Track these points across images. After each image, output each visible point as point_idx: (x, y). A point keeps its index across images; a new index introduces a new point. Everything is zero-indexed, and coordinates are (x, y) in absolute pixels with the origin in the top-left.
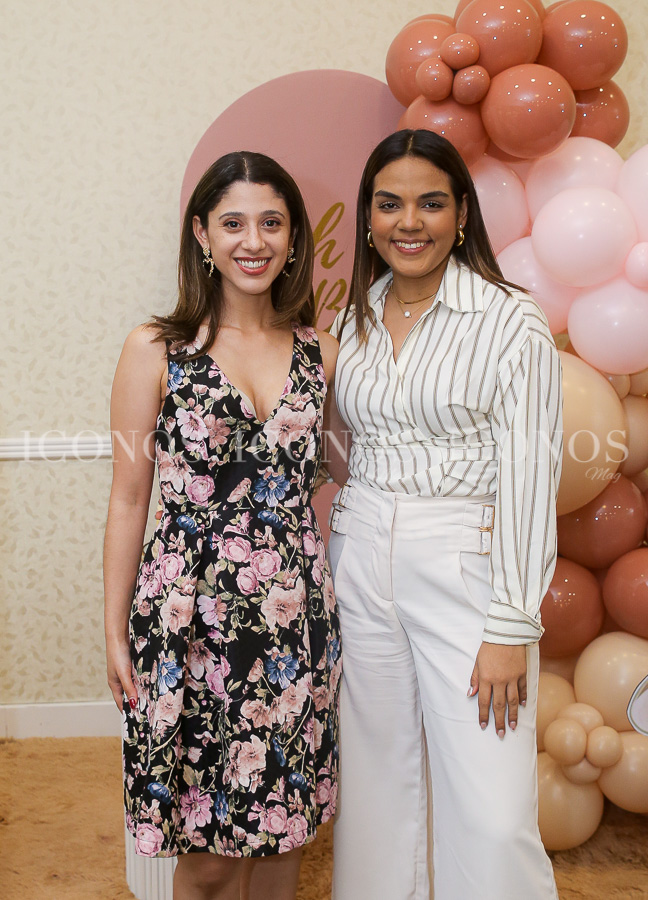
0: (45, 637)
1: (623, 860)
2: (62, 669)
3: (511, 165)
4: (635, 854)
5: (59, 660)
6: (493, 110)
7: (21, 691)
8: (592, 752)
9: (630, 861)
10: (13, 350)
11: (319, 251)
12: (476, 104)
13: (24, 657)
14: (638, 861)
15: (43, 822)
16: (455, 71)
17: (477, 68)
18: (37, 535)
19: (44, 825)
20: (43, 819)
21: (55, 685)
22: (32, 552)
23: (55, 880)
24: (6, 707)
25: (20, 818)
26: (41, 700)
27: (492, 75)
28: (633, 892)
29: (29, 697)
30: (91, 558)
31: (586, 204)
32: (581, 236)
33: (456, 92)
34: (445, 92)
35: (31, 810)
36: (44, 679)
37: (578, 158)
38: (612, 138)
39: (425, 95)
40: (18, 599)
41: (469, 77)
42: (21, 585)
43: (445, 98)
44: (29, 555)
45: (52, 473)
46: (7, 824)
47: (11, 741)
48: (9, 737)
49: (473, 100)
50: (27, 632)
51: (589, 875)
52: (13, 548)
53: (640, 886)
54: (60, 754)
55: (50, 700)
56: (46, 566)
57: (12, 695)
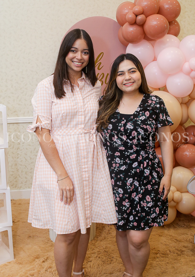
0: (22, 172)
1: (182, 226)
2: (27, 180)
3: (150, 42)
4: (185, 225)
5: (26, 178)
6: (146, 27)
7: (16, 187)
8: (175, 199)
9: (184, 227)
10: (12, 93)
11: (97, 65)
12: (142, 25)
13: (16, 177)
14: (186, 227)
16: (137, 16)
17: (142, 15)
19: (25, 223)
20: (25, 221)
21: (25, 185)
23: (30, 238)
24: (12, 191)
25: (19, 221)
26: (21, 189)
27: (146, 17)
28: (186, 235)
29: (18, 188)
30: (34, 150)
32: (170, 61)
33: (137, 22)
34: (134, 22)
35: (21, 219)
36: (22, 183)
38: (176, 34)
39: (128, 22)
40: (15, 161)
42: (15, 158)
43: (134, 23)
44: (17, 149)
45: (23, 127)
46: (15, 223)
48: (13, 199)
49: (141, 24)
50: (17, 170)
51: (173, 231)
52: (13, 147)
53: (187, 233)
54: (27, 203)
55: (24, 189)
56: (22, 152)
57: (13, 188)
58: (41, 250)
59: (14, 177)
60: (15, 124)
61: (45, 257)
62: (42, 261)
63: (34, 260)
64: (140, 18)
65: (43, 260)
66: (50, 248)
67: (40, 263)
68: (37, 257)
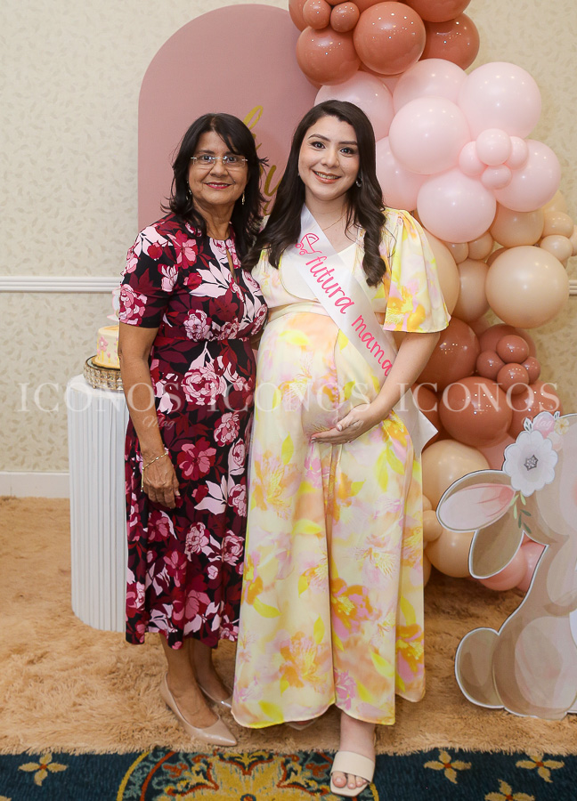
0: (40, 423)
1: (444, 612)
2: (53, 448)
4: (453, 608)
5: (50, 441)
6: (360, 36)
7: (23, 463)
9: (448, 613)
10: (21, 211)
12: (348, 32)
13: (25, 438)
14: (455, 613)
15: (22, 558)
16: (332, 6)
17: (349, 4)
18: (36, 348)
19: (23, 560)
20: (23, 555)
21: (47, 460)
22: (32, 360)
23: (20, 599)
24: (12, 473)
25: (7, 554)
26: (37, 469)
27: (361, 11)
28: (444, 636)
29: (28, 467)
30: (75, 367)
31: (431, 110)
32: (427, 135)
33: (333, 23)
34: (325, 22)
35: (16, 549)
36: (40, 454)
37: (433, 75)
38: (465, 60)
39: (311, 25)
43: (325, 27)
44: (30, 363)
45: (48, 303)
47: (14, 498)
48: (13, 495)
49: (346, 29)
50: (28, 420)
52: (19, 357)
53: (451, 633)
54: (47, 509)
55: (44, 470)
56: (42, 371)
57: (16, 465)
58: (37, 633)
59: (18, 436)
60: (25, 294)
61: (39, 652)
62: (26, 658)
63: (9, 656)
64: (342, 12)
65: (32, 658)
66: (61, 630)
67: (21, 665)
68: (20, 650)
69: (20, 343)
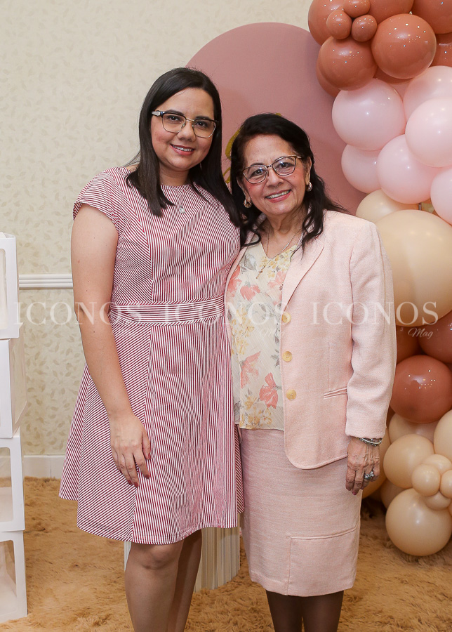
3: (393, 85)
6: (378, 46)
8: (444, 488)
10: (58, 214)
12: (367, 42)
13: (63, 423)
15: (71, 532)
16: (353, 19)
17: (368, 16)
18: (73, 340)
20: (71, 530)
22: (69, 351)
23: (76, 569)
25: (56, 529)
27: (379, 22)
31: (443, 109)
32: (439, 132)
33: (354, 34)
34: (346, 33)
35: (63, 524)
37: (440, 80)
39: (333, 35)
40: (60, 383)
41: (363, 22)
42: (61, 374)
43: (346, 37)
44: (67, 354)
46: (47, 532)
47: (54, 480)
48: (53, 477)
49: (366, 39)
50: (65, 406)
52: (57, 348)
56: (78, 361)
57: (54, 448)
58: (98, 598)
59: (57, 422)
60: (62, 291)
61: (103, 615)
62: (92, 621)
63: (75, 620)
64: (362, 24)
65: (97, 620)
66: (119, 594)
67: (87, 627)
68: (84, 614)
69: (58, 335)
